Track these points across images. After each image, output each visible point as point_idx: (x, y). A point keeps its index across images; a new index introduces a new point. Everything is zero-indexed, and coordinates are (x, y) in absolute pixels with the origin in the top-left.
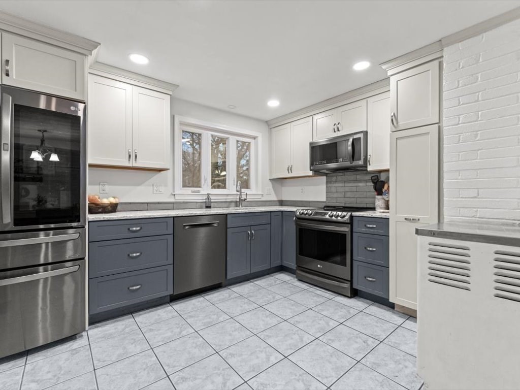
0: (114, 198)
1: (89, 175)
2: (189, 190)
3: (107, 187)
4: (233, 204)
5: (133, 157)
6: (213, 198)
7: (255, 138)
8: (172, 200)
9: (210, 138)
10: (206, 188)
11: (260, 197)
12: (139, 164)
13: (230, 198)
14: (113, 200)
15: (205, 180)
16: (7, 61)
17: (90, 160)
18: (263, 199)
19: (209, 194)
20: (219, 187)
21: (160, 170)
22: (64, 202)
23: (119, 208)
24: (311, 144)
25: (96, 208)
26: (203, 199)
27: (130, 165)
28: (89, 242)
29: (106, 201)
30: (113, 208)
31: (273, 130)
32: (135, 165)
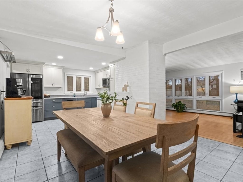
0: (49, 94)
1: (44, 89)
2: (69, 92)
3: (48, 92)
4: (83, 96)
5: (53, 85)
6: (76, 94)
7: (90, 76)
8: (64, 95)
9: (75, 78)
10: (75, 91)
11: (92, 94)
12: (55, 86)
13: (82, 94)
14: (49, 95)
15: (74, 89)
16: (29, 69)
17: (44, 86)
18: (93, 94)
19: (74, 93)
20: (79, 91)
21: (61, 87)
22: (39, 95)
23: (50, 96)
24: (102, 79)
25: (45, 96)
26: (73, 94)
27: (53, 86)
28: (44, 103)
29: (47, 95)
30: (49, 96)
31: (96, 74)
32: (54, 86)
